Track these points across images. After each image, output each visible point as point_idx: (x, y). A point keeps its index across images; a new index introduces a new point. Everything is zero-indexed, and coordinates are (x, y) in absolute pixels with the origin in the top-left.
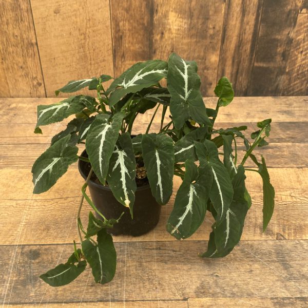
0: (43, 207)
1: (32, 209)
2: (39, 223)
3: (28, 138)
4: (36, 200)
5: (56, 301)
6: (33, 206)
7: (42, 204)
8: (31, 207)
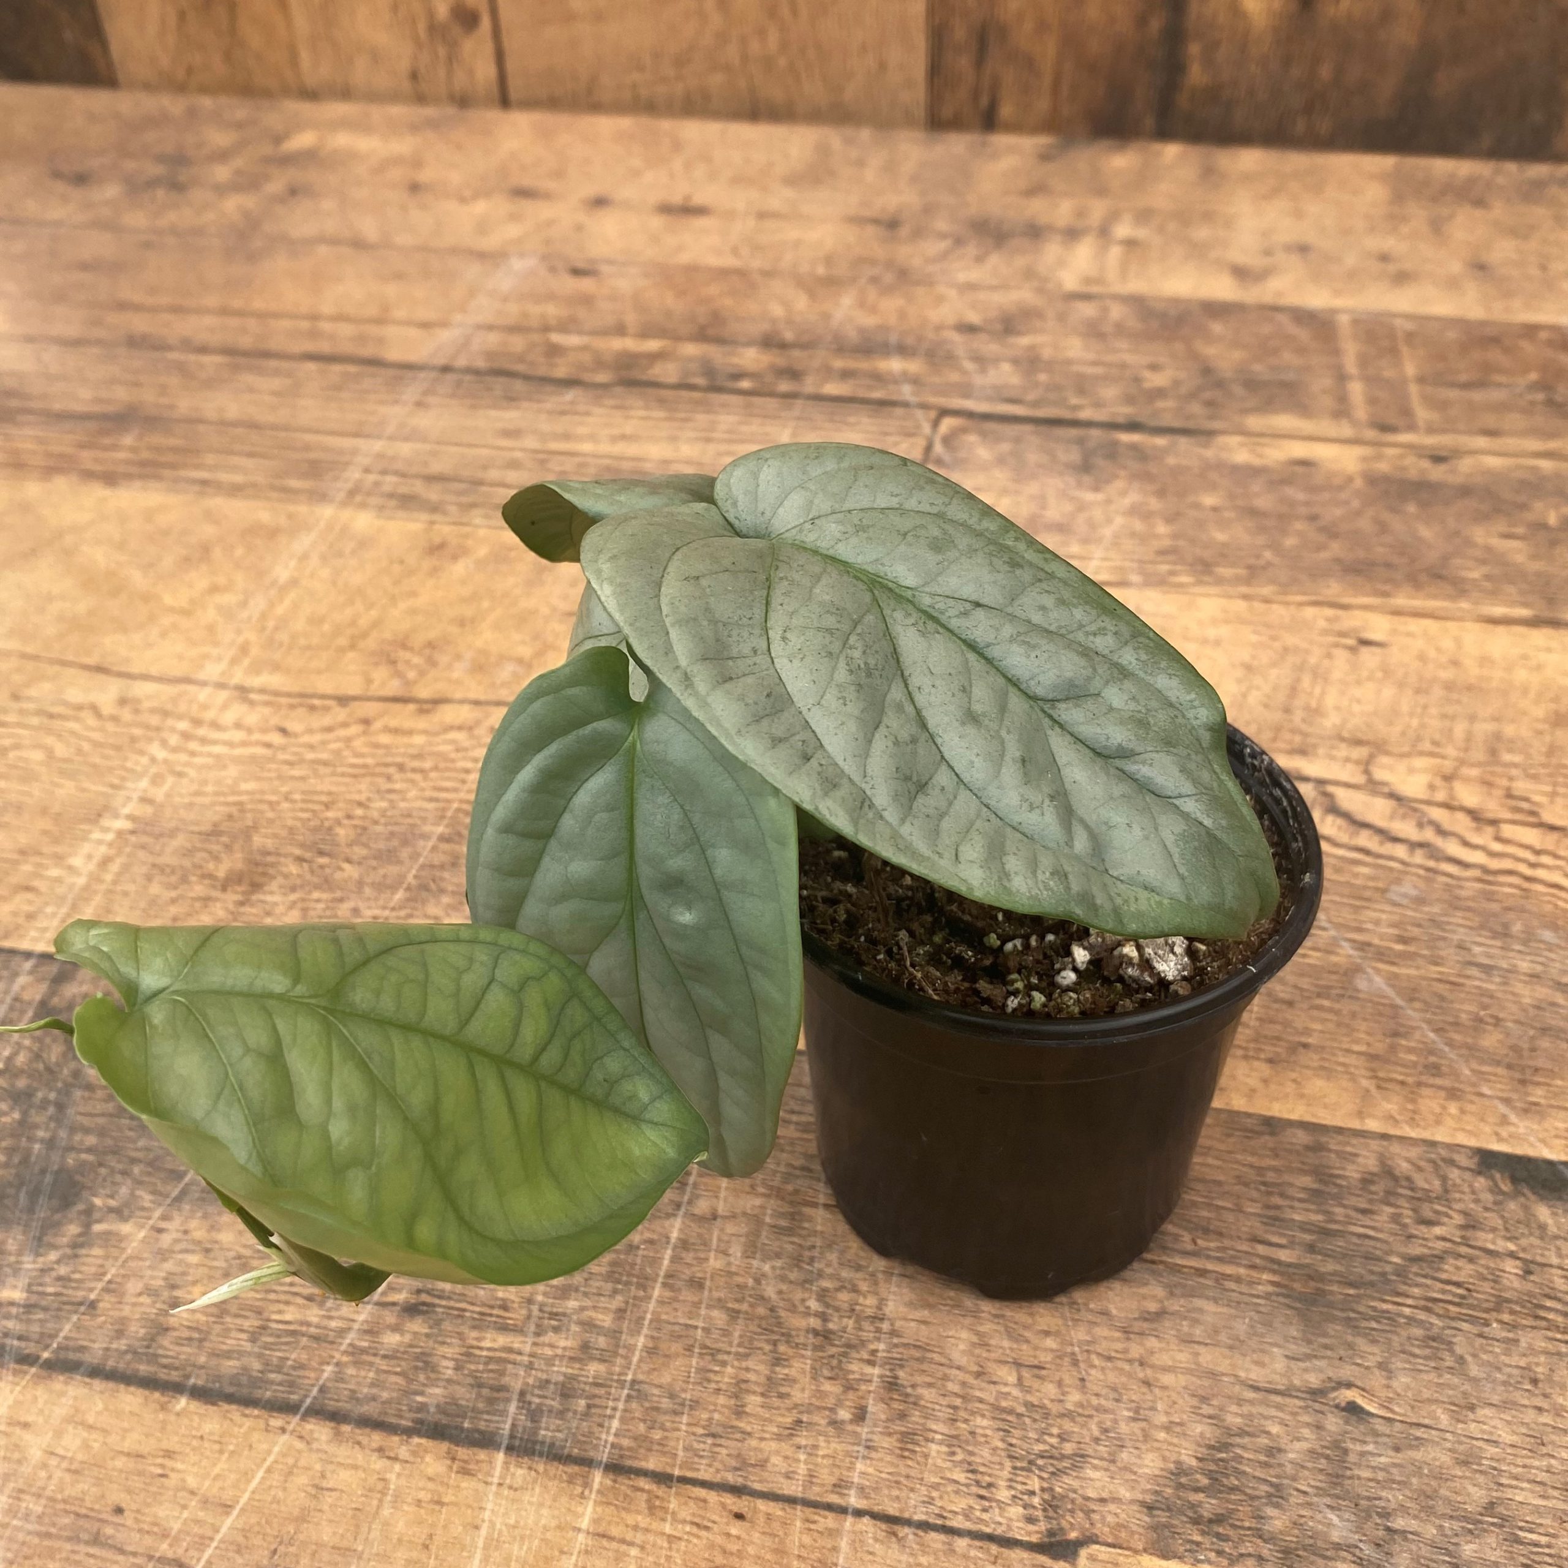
0: (276, 739)
1: (204, 741)
2: (215, 832)
3: (326, 326)
4: (243, 692)
5: (144, 1369)
6: (215, 725)
7: (275, 721)
8: (201, 732)
